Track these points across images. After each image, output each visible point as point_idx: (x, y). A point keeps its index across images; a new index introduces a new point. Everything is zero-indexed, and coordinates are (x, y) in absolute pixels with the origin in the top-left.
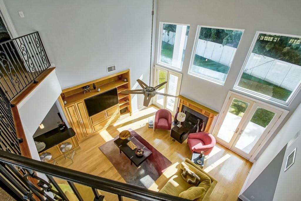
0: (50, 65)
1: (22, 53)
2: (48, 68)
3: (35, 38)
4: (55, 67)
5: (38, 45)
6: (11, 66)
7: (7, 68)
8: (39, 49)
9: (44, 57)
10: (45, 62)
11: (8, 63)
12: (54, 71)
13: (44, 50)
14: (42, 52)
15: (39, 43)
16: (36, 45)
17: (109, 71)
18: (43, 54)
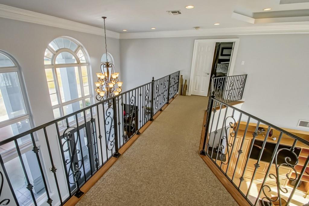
0: (241, 99)
1: (230, 85)
2: (239, 100)
3: (242, 78)
4: (244, 102)
5: (242, 83)
6: (220, 90)
7: (218, 90)
8: (241, 86)
9: (240, 92)
10: (239, 96)
11: (220, 88)
12: (242, 104)
13: (243, 87)
14: (242, 88)
15: (243, 82)
16: (241, 83)
17: (300, 125)
18: (241, 90)
